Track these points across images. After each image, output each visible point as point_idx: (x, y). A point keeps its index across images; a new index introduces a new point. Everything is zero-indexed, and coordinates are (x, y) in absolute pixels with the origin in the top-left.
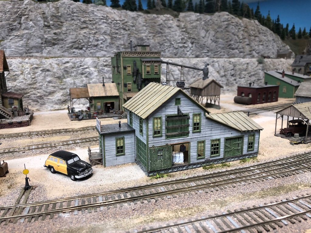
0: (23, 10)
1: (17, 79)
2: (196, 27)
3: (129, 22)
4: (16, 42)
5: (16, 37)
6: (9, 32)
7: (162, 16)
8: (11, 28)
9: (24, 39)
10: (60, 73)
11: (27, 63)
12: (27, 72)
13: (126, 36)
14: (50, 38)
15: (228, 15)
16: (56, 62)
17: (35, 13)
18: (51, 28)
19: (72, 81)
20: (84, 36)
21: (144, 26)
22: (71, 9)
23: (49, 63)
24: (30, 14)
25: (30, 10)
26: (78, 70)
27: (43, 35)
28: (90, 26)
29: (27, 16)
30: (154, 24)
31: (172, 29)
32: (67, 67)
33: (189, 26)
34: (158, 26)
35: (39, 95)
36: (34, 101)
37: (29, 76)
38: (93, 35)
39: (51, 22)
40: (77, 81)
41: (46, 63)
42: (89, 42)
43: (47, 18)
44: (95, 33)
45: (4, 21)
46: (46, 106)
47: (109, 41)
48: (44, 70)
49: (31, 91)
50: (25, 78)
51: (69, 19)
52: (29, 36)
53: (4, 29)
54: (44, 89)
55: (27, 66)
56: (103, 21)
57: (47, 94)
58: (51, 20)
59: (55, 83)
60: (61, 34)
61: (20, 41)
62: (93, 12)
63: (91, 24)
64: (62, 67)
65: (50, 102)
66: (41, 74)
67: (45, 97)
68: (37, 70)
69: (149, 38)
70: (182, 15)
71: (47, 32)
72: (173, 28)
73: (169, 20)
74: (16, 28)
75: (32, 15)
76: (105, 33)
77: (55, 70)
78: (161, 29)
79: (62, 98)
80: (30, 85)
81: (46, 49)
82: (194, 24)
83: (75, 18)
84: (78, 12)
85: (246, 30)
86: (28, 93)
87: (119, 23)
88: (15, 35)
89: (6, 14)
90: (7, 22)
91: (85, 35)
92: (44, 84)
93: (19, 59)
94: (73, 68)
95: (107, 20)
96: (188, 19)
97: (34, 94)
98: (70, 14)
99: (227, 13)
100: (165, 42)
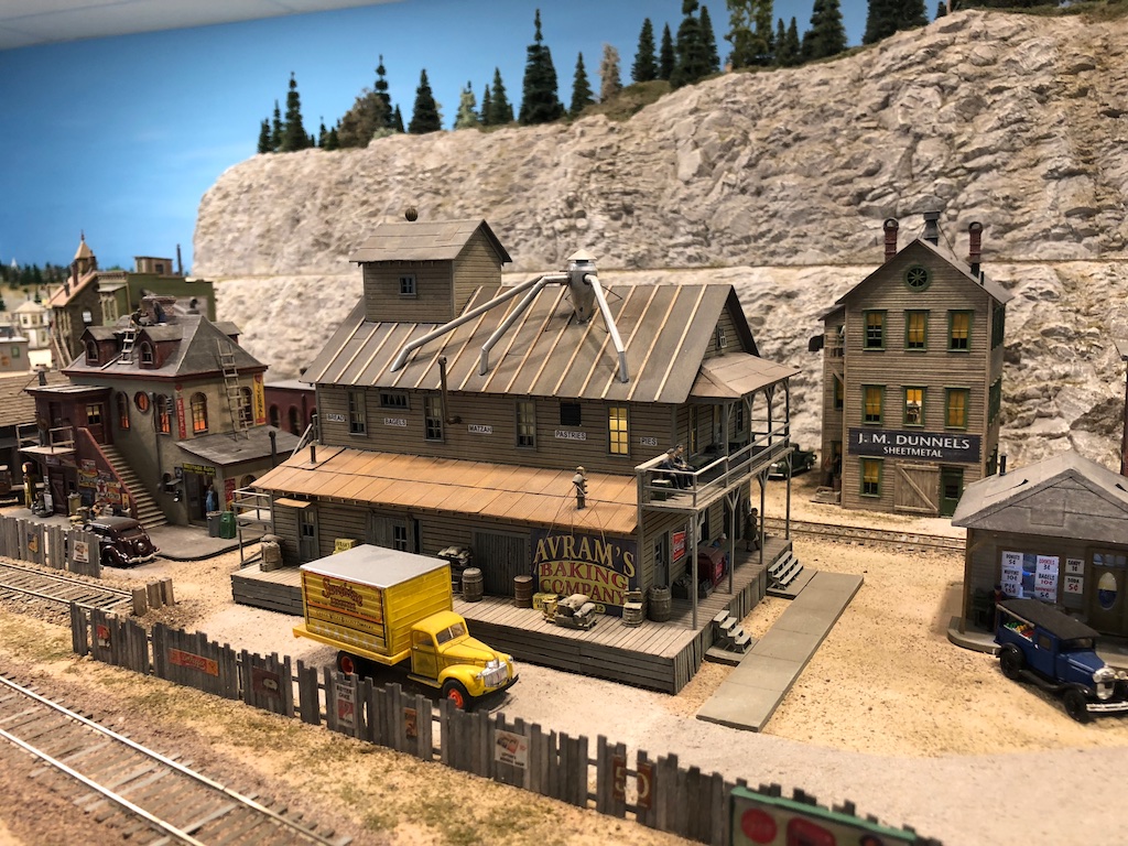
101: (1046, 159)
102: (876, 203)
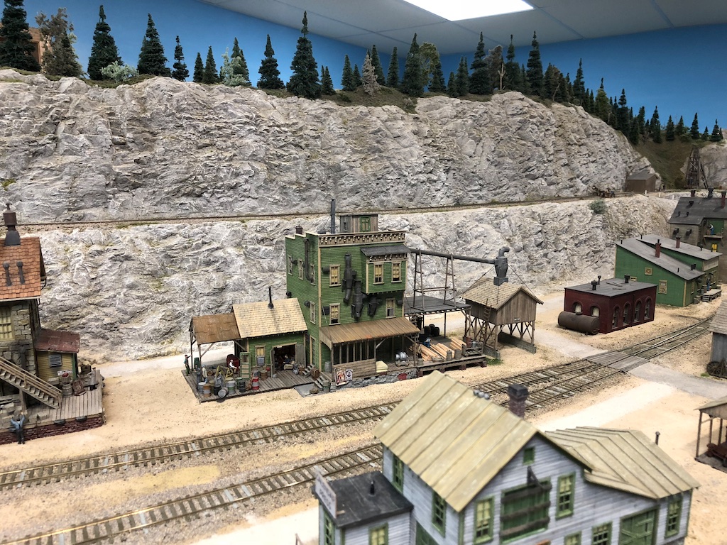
0: (61, 106)
1: (54, 282)
2: (453, 133)
3: (307, 129)
4: (46, 184)
5: (46, 173)
6: (28, 161)
7: (379, 108)
8: (33, 150)
9: (66, 178)
10: (155, 263)
11: (77, 241)
12: (77, 266)
13: (302, 161)
14: (127, 173)
15: (522, 100)
16: (144, 235)
17: (91, 112)
18: (129, 147)
19: (186, 282)
20: (206, 165)
21: (341, 136)
22: (175, 103)
23: (128, 238)
24: (78, 115)
25: (78, 107)
26: (198, 254)
27: (109, 167)
28: (219, 142)
29: (71, 122)
30: (363, 130)
31: (404, 142)
32: (170, 248)
33: (439, 131)
34: (372, 135)
35: (107, 320)
36: (95, 336)
37: (84, 274)
38: (225, 164)
39: (129, 135)
40: (196, 282)
41: (120, 239)
42: (216, 179)
43: (118, 124)
44: (231, 159)
45: (15, 134)
46: (126, 347)
47: (263, 175)
48: (118, 258)
49: (88, 313)
50: (75, 280)
51: (172, 125)
52: (76, 169)
53: (15, 154)
54: (120, 306)
55: (77, 248)
56: (248, 127)
57: (127, 317)
58: (130, 130)
59: (144, 290)
60: (153, 163)
61: (56, 180)
62: (224, 107)
63: (220, 136)
64: (161, 248)
65: (134, 338)
66: (111, 267)
67: (123, 326)
68: (100, 257)
69: (353, 164)
70: (422, 103)
71: (119, 159)
72: (405, 137)
73: (395, 119)
74: (45, 150)
75: (85, 119)
76: (254, 157)
77: (144, 257)
78: (378, 142)
79: (161, 326)
80: (85, 296)
81: (116, 199)
82: (450, 126)
83: (184, 122)
84: (190, 108)
85: (561, 131)
86: (82, 317)
87: (286, 132)
88: (44, 166)
89: (19, 117)
90: (23, 136)
91: (208, 162)
92: (119, 294)
93: (57, 231)
94: (186, 248)
95: (257, 126)
96: (436, 113)
97: (98, 320)
98: (174, 114)
99: (519, 95)
100: (389, 173)
101: (561, 159)
102: (531, 173)
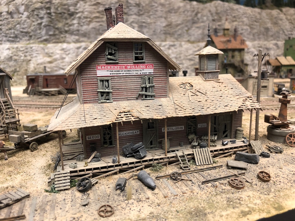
3: (257, 16)
4: (197, 32)
6: (192, 25)
9: (201, 30)
18: (216, 21)
21: (267, 19)
28: (238, 20)
30: (272, 17)
31: (283, 21)
34: (275, 19)
43: (213, 14)
47: (249, 30)
51: (225, 15)
53: (190, 23)
56: (244, 16)
58: (215, 16)
73: (279, 14)
74: (196, 22)
76: (246, 25)
83: (229, 14)
84: (229, 10)
87: (253, 17)
88: (196, 26)
100: (280, 31)
